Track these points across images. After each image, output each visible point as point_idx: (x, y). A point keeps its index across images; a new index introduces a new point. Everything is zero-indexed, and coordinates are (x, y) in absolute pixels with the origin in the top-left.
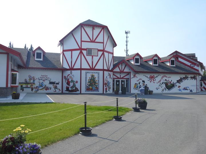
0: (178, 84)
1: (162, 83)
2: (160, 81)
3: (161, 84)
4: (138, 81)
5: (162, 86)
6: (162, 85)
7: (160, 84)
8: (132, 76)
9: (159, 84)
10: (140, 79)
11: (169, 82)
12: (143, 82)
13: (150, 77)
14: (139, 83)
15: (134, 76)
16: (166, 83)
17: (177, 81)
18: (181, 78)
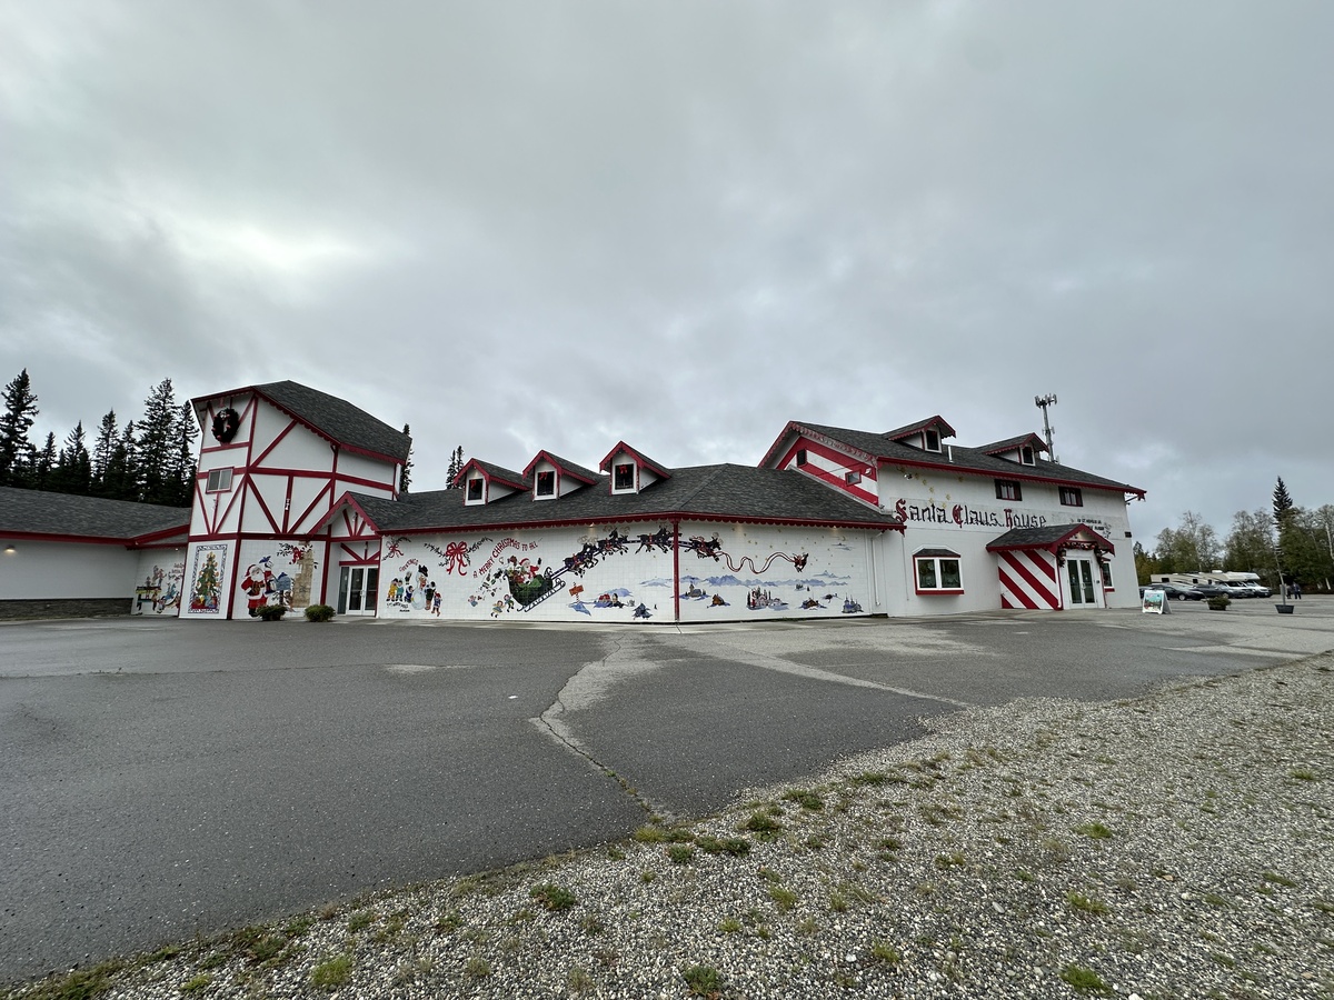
0: (570, 578)
1: (497, 576)
2: (488, 565)
3: (492, 578)
4: (404, 568)
5: (493, 587)
6: (494, 582)
7: (488, 579)
8: (385, 551)
9: (482, 578)
10: (412, 562)
11: (528, 570)
12: (420, 574)
13: (448, 551)
14: (407, 579)
15: (393, 549)
16: (515, 572)
17: (568, 561)
18: (586, 547)
